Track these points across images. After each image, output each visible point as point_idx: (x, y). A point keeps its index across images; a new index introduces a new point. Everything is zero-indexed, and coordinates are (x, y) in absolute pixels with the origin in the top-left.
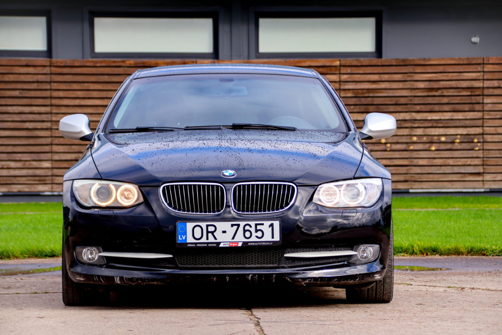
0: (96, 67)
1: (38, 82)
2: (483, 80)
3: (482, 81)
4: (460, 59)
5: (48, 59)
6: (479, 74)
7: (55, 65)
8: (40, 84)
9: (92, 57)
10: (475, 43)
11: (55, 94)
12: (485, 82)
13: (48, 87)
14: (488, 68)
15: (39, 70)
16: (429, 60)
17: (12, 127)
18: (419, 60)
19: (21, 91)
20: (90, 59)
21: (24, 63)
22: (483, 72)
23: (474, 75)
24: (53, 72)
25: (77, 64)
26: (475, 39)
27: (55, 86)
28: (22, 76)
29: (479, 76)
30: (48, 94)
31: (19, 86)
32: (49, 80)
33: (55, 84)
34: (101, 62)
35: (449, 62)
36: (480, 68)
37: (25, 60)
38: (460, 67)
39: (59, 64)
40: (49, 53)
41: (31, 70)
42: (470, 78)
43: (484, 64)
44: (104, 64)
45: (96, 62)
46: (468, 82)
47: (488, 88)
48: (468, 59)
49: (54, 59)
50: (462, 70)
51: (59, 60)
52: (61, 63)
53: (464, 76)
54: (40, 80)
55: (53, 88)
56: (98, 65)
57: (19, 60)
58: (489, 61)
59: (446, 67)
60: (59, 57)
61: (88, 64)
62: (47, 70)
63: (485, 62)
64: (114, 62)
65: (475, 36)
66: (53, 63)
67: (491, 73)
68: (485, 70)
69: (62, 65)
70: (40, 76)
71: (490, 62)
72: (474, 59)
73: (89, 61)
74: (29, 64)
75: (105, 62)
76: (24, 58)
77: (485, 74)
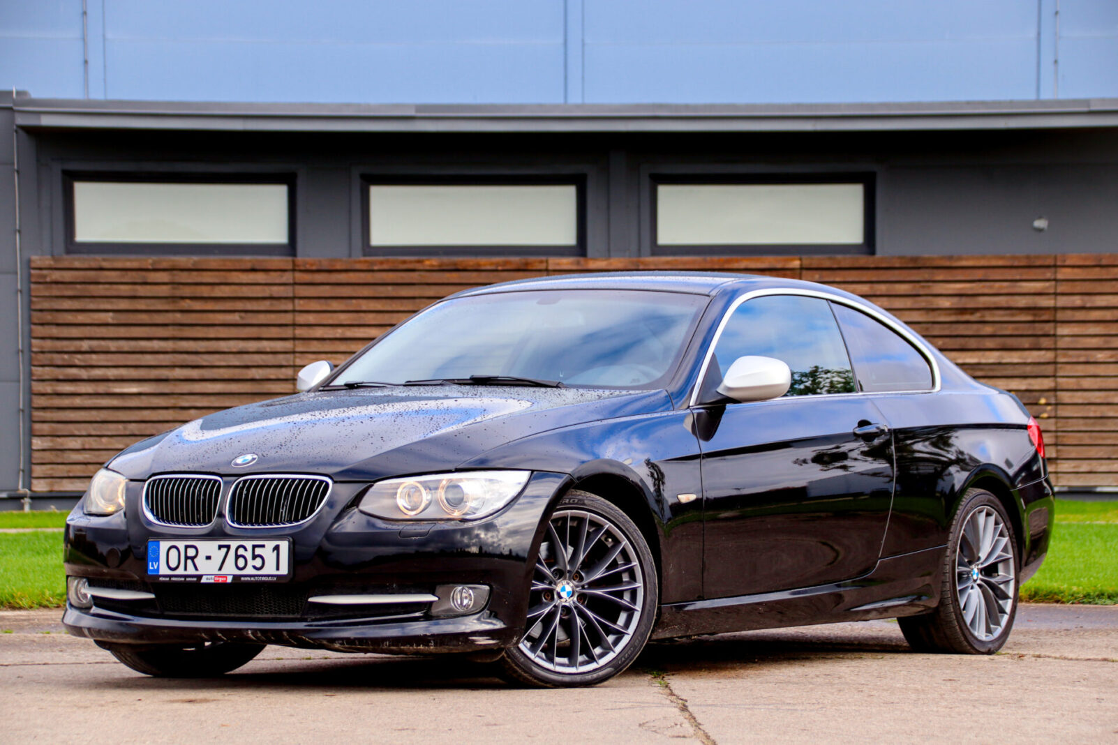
0: (373, 271)
1: (271, 298)
2: (1056, 294)
3: (1053, 297)
4: (1014, 258)
5: (290, 259)
6: (1047, 284)
7: (302, 268)
8: (275, 302)
9: (365, 255)
10: (1040, 230)
11: (301, 319)
12: (1059, 298)
13: (289, 306)
14: (1063, 274)
15: (274, 278)
16: (960, 258)
17: (226, 377)
18: (942, 258)
19: (243, 314)
20: (362, 259)
21: (249, 266)
22: (1055, 280)
23: (1038, 286)
24: (297, 281)
25: (338, 267)
26: (1040, 223)
27: (300, 305)
28: (245, 289)
29: (1048, 288)
30: (287, 318)
31: (239, 305)
32: (291, 295)
33: (302, 302)
34: (382, 263)
35: (994, 263)
36: (1049, 274)
37: (250, 261)
38: (1014, 271)
39: (308, 267)
40: (291, 248)
41: (260, 277)
42: (1032, 291)
43: (1055, 266)
44: (385, 267)
45: (373, 263)
46: (1028, 298)
47: (1064, 308)
48: (1028, 257)
49: (300, 259)
50: (1018, 277)
51: (307, 259)
52: (312, 265)
53: (1020, 287)
54: (275, 295)
55: (298, 308)
56: (376, 268)
57: (240, 261)
58: (1065, 261)
59: (990, 271)
60: (306, 256)
61: (358, 267)
62: (287, 277)
63: (1059, 263)
64: (404, 262)
65: (1040, 218)
66: (298, 266)
67: (1070, 284)
68: (1059, 276)
69: (314, 268)
70: (275, 288)
71: (1068, 263)
72: (1038, 257)
73: (360, 262)
74: (257, 267)
75: (388, 261)
76: (248, 258)
77: (1059, 284)
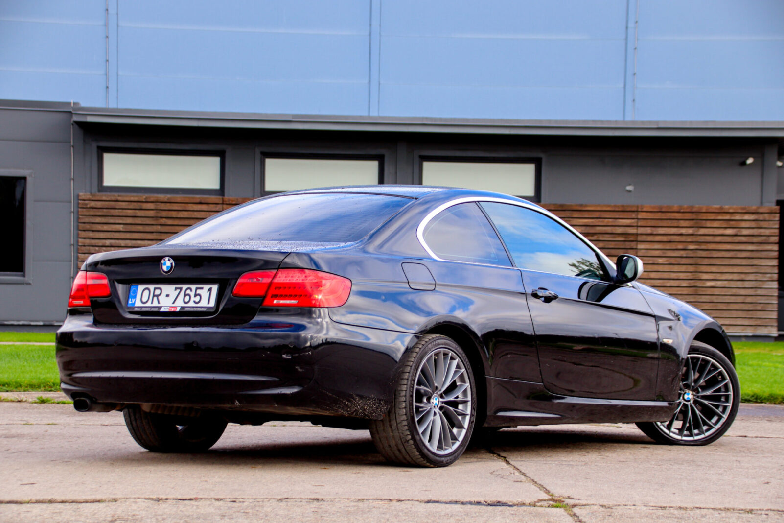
2: (637, 226)
3: (636, 227)
4: (615, 206)
5: (221, 197)
6: (633, 221)
7: (227, 203)
10: (629, 191)
12: (639, 228)
14: (641, 215)
15: (212, 207)
16: (586, 206)
18: (577, 205)
21: (198, 201)
22: (637, 219)
23: (628, 222)
26: (629, 188)
28: (196, 213)
29: (633, 223)
35: (604, 209)
36: (634, 216)
37: (199, 198)
38: (615, 213)
39: (231, 202)
40: (221, 191)
41: (204, 207)
42: (625, 224)
43: (637, 211)
46: (622, 228)
47: (641, 234)
48: (623, 206)
49: (226, 197)
50: (617, 217)
51: (231, 198)
52: (233, 201)
53: (618, 222)
57: (193, 198)
58: (642, 208)
59: (602, 213)
60: (230, 195)
62: (219, 207)
63: (639, 210)
65: (630, 185)
66: (225, 201)
67: (645, 221)
68: (640, 217)
69: (234, 203)
71: (644, 209)
72: (628, 206)
74: (203, 201)
76: (198, 196)
77: (639, 221)
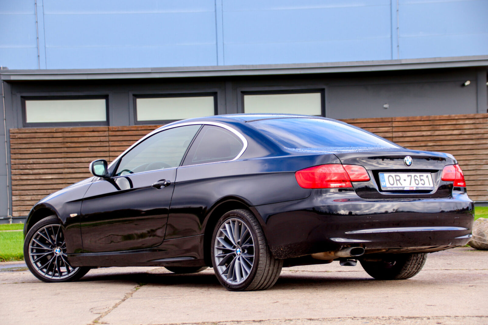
0: (138, 130)
1: (100, 141)
2: (392, 132)
4: (377, 119)
5: (107, 127)
6: (389, 128)
7: (112, 130)
8: (102, 143)
9: (135, 124)
10: (386, 108)
11: (112, 149)
12: (394, 133)
13: (107, 144)
14: (395, 124)
15: (101, 134)
16: (357, 120)
17: (84, 171)
18: (350, 120)
19: (90, 148)
20: (134, 126)
21: (92, 130)
22: (392, 127)
23: (386, 129)
24: (110, 135)
25: (125, 129)
26: (386, 106)
27: (111, 144)
28: (90, 138)
29: (389, 130)
30: (107, 149)
31: (89, 144)
32: (108, 140)
33: (112, 143)
34: (141, 127)
35: (369, 121)
36: (390, 125)
37: (92, 128)
38: (377, 124)
39: (114, 130)
40: (107, 122)
41: (96, 134)
42: (384, 131)
43: (392, 122)
44: (143, 129)
45: (138, 127)
46: (382, 133)
47: (396, 137)
48: (382, 119)
49: (111, 127)
50: (378, 126)
51: (114, 127)
52: (115, 129)
53: (379, 129)
54: (102, 140)
55: (110, 145)
56: (139, 129)
57: (88, 128)
58: (395, 119)
59: (368, 124)
60: (114, 125)
61: (133, 129)
62: (106, 134)
63: (393, 120)
64: (150, 127)
65: (386, 104)
66: (110, 129)
67: (398, 128)
68: (394, 125)
69: (116, 130)
70: (102, 138)
71: (396, 120)
72: (385, 118)
73: (134, 127)
74: (95, 130)
75: (144, 127)
76: (91, 127)
77: (393, 128)
